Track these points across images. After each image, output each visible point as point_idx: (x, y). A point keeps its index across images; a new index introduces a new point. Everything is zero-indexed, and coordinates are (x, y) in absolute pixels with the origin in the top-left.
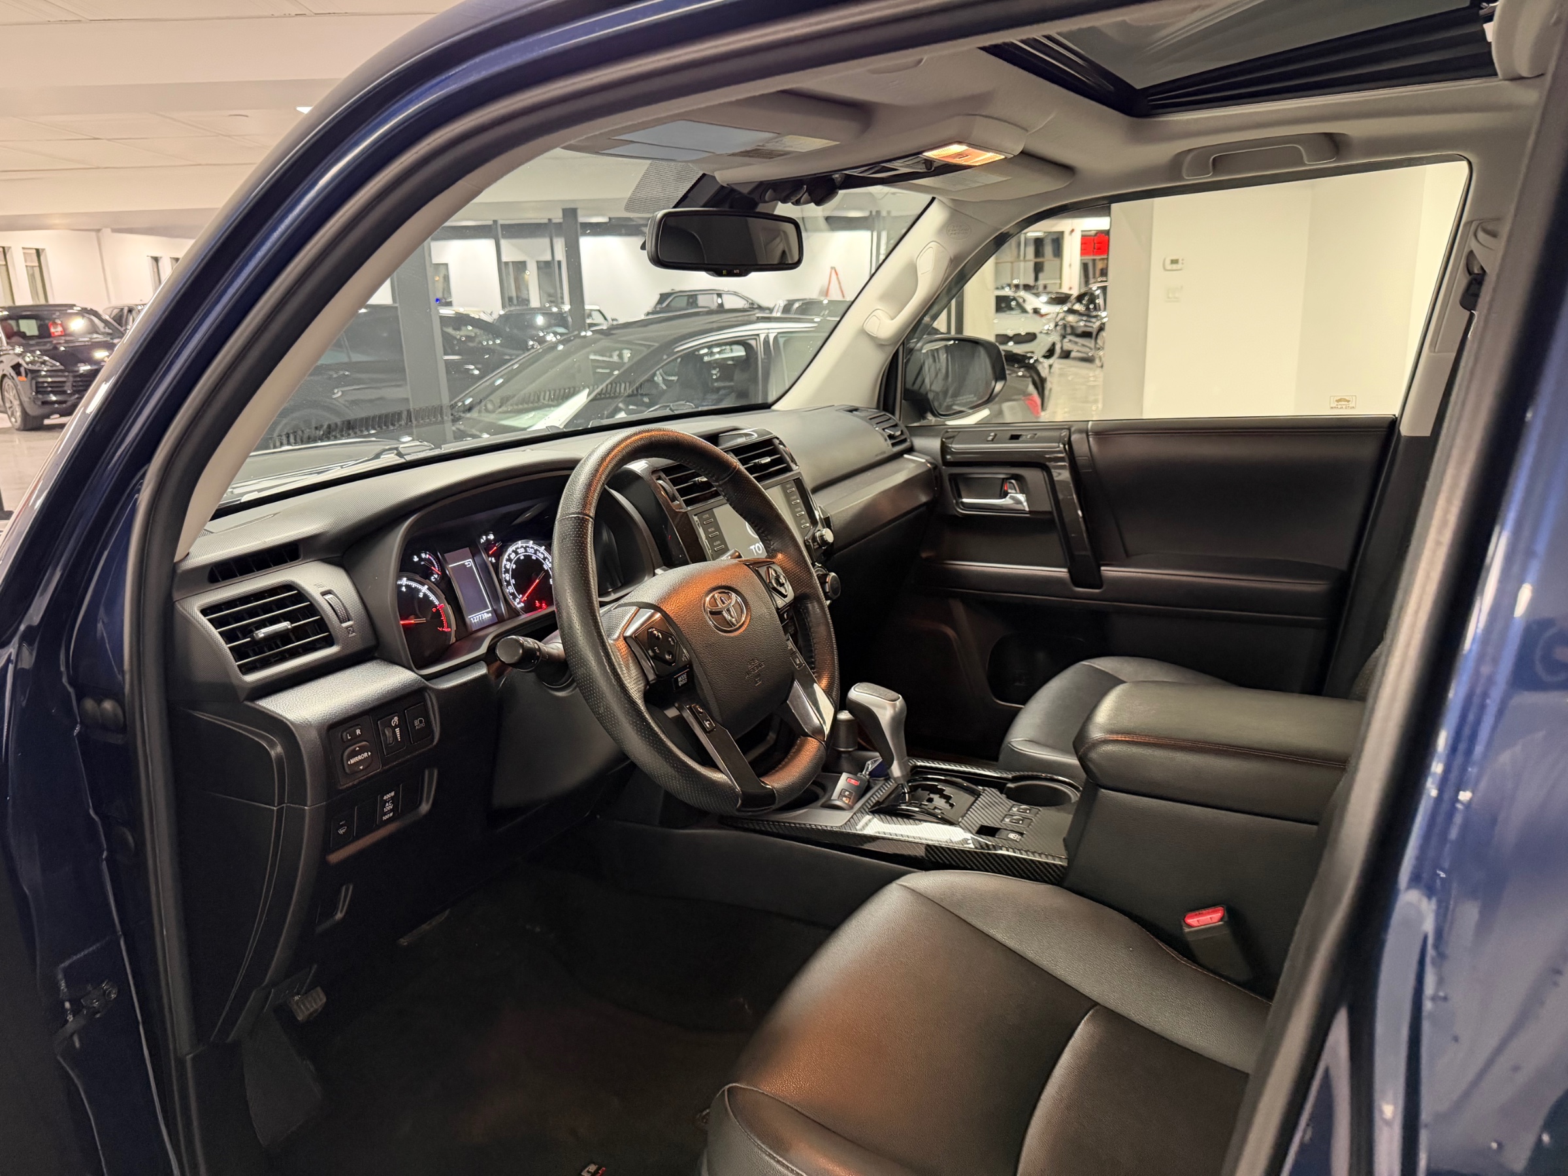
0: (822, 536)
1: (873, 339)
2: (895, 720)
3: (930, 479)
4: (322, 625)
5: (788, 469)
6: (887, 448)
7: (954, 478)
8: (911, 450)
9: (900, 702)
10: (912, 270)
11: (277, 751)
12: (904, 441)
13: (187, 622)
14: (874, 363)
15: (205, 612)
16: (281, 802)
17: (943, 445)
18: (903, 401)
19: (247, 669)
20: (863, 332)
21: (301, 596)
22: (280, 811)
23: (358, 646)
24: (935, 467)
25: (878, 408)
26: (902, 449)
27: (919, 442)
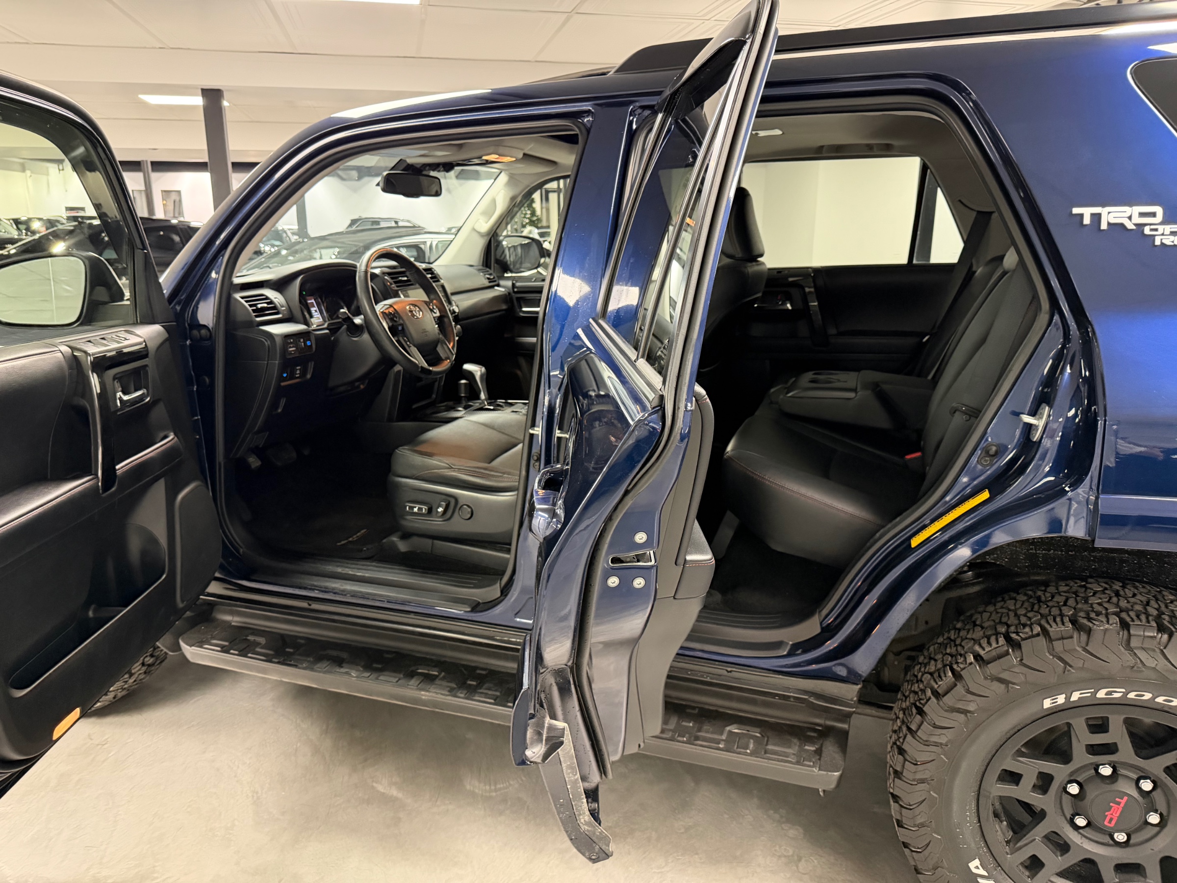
0: (453, 310)
1: (479, 233)
2: (482, 376)
3: (507, 298)
4: (275, 308)
5: (438, 281)
6: (486, 283)
7: (518, 299)
8: (498, 285)
9: (483, 369)
10: (494, 201)
11: (267, 343)
12: (495, 281)
13: (236, 300)
14: (479, 245)
15: (242, 298)
16: (268, 360)
17: (513, 285)
18: (496, 265)
19: (257, 316)
20: (474, 230)
21: (267, 298)
22: (267, 364)
23: (287, 317)
24: (509, 293)
25: (483, 265)
26: (493, 284)
27: (502, 283)
